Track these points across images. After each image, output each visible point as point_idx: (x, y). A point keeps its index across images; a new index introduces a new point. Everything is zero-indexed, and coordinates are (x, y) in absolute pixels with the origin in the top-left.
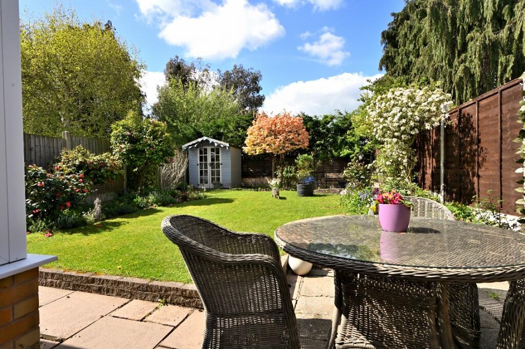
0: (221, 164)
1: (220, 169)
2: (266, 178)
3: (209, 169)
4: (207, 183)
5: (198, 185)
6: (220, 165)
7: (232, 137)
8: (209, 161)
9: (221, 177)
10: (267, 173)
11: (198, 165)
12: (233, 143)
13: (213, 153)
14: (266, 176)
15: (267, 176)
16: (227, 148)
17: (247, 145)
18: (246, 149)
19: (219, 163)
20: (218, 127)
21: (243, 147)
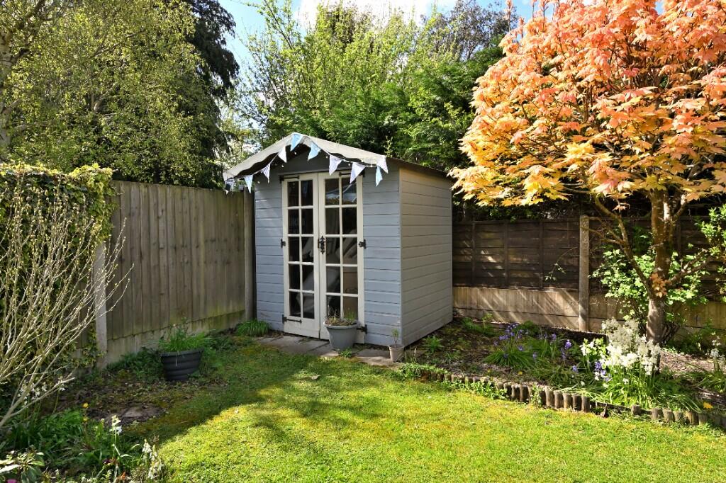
0: (363, 244)
1: (360, 265)
2: (550, 290)
3: (320, 262)
4: (310, 315)
5: (285, 319)
6: (360, 250)
7: (420, 138)
8: (319, 228)
9: (361, 295)
10: (557, 273)
11: (283, 244)
12: (425, 159)
13: (331, 196)
14: (550, 283)
15: (557, 284)
16: (379, 177)
17: (473, 158)
18: (466, 180)
19: (355, 240)
20: (380, 108)
21: (455, 172)
